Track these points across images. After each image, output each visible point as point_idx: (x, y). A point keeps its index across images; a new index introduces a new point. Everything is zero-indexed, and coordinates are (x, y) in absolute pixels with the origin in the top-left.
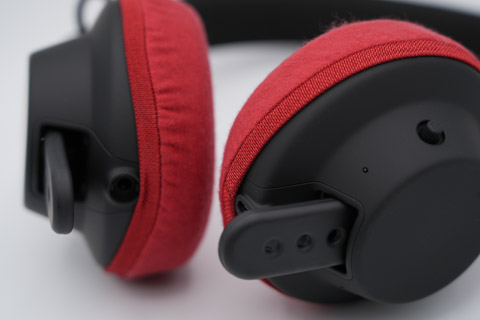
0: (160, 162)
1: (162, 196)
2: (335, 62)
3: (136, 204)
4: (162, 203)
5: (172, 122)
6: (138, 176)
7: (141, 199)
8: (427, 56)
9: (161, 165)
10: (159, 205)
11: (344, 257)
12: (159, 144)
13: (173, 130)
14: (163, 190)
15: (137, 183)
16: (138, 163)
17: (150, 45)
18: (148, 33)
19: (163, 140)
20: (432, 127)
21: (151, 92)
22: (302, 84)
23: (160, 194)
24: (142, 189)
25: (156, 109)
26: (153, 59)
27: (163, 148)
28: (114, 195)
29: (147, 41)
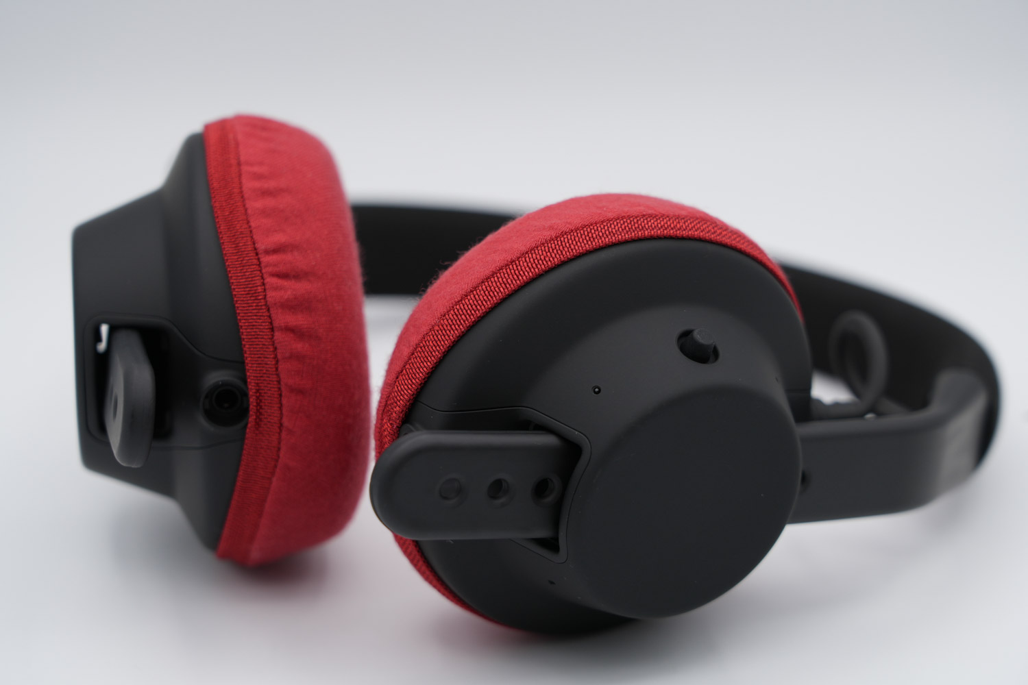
0: (276, 357)
1: (284, 411)
2: (563, 234)
3: (246, 426)
4: (286, 422)
5: (288, 294)
6: (245, 382)
7: (252, 419)
8: (700, 240)
9: (277, 362)
10: (281, 425)
11: (556, 524)
12: (272, 329)
13: (291, 306)
14: (284, 401)
15: (245, 395)
16: (243, 363)
17: (248, 185)
18: (245, 168)
19: (276, 324)
20: (699, 337)
21: (252, 254)
22: (512, 261)
23: (281, 408)
24: (252, 400)
25: (262, 278)
26: (254, 205)
27: (277, 335)
28: (211, 416)
29: (244, 181)
